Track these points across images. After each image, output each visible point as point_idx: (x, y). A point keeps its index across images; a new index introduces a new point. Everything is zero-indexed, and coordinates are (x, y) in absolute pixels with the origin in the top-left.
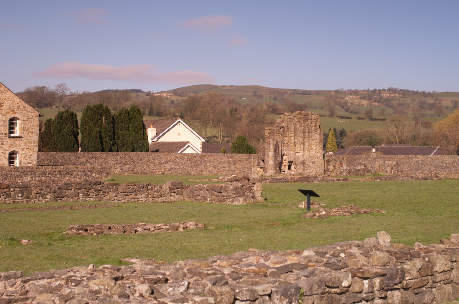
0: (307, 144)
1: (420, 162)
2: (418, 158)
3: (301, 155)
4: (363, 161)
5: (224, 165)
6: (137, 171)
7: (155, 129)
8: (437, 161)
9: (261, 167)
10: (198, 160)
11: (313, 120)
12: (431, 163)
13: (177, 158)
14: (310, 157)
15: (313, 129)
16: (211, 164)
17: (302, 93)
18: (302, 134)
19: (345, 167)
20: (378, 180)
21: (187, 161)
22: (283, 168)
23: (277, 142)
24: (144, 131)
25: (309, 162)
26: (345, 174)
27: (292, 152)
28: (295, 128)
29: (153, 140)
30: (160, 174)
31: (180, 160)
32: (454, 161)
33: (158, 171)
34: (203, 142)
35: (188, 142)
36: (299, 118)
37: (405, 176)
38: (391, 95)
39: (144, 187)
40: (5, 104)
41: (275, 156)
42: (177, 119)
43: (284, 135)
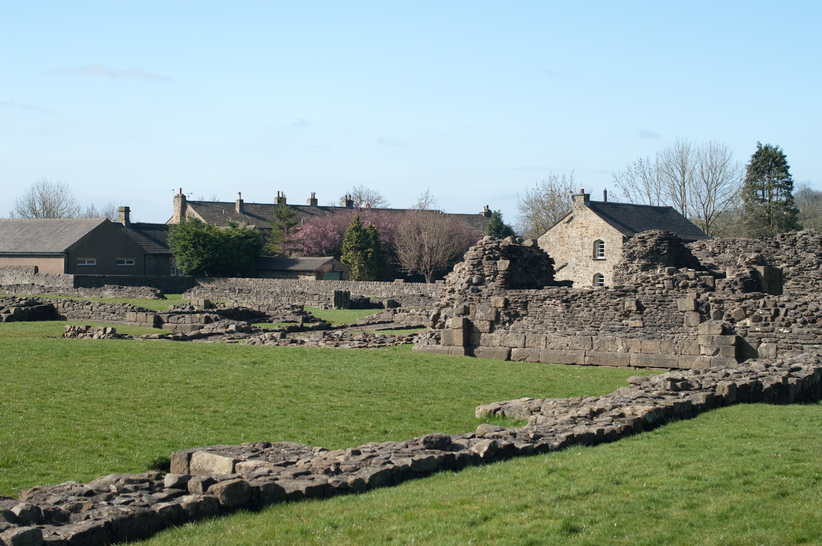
40: (590, 227)
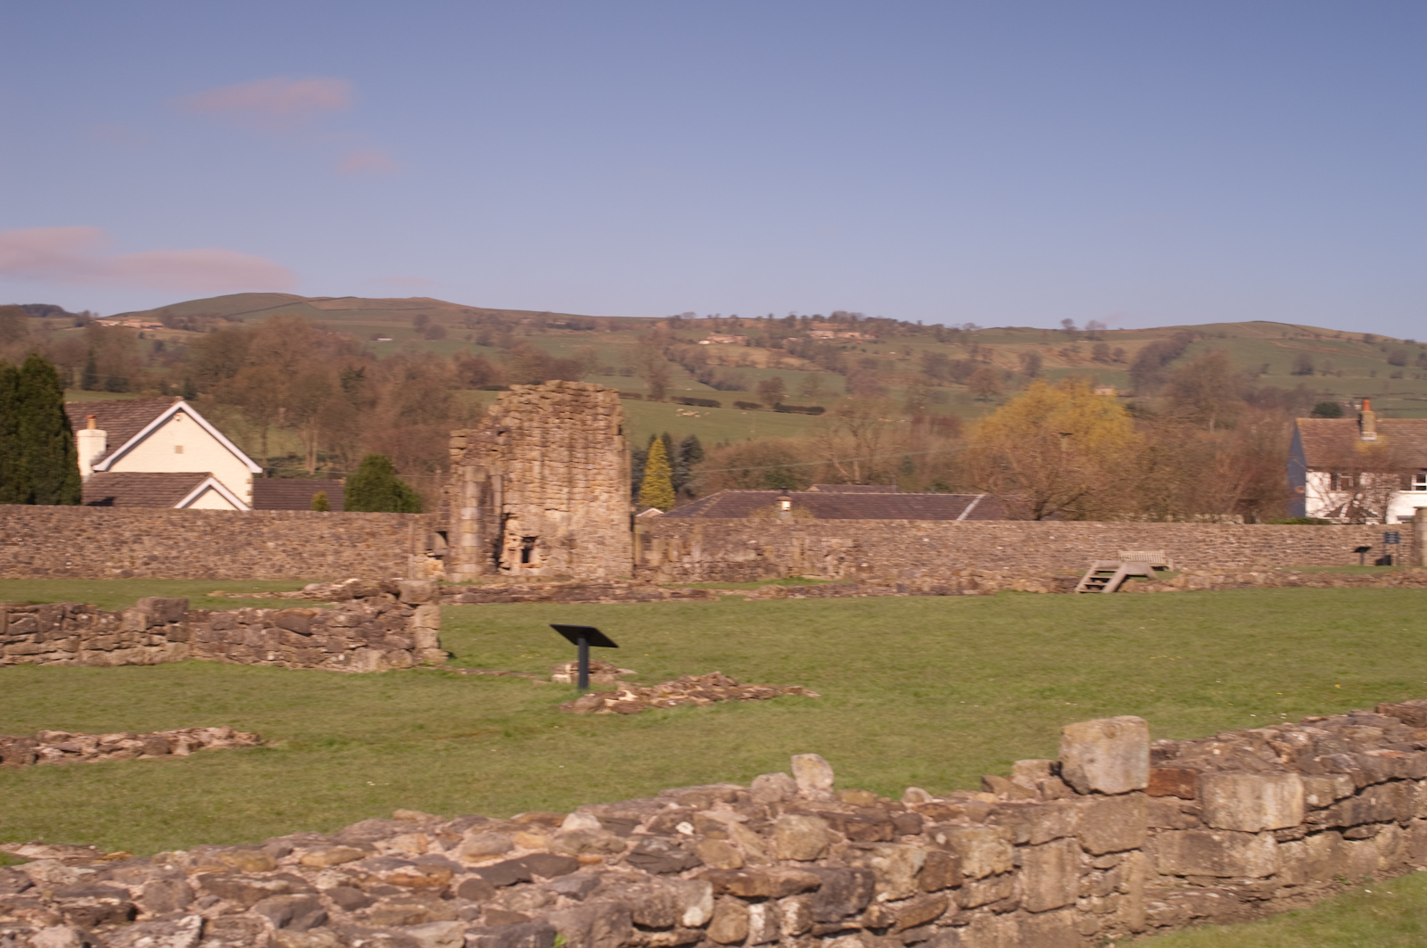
0: (581, 484)
1: (926, 540)
2: (919, 530)
3: (563, 518)
4: (752, 538)
5: (321, 547)
6: (44, 564)
7: (103, 433)
8: (978, 538)
9: (439, 553)
10: (241, 533)
11: (601, 410)
12: (960, 543)
13: (173, 524)
14: (591, 522)
15: (600, 437)
16: (280, 543)
17: (568, 326)
18: (567, 453)
19: (697, 554)
20: (799, 596)
21: (205, 533)
22: (505, 557)
23: (489, 477)
24: (65, 438)
25: (586, 538)
26: (696, 577)
27: (533, 509)
28: (545, 432)
29: (97, 468)
30: (117, 576)
31: (182, 530)
32: (1029, 538)
33: (109, 564)
34: (255, 475)
35: (207, 475)
36: (558, 403)
37: (879, 585)
38: (840, 335)
39: (64, 617)
41: (482, 521)
42: (172, 402)
43: (509, 454)
